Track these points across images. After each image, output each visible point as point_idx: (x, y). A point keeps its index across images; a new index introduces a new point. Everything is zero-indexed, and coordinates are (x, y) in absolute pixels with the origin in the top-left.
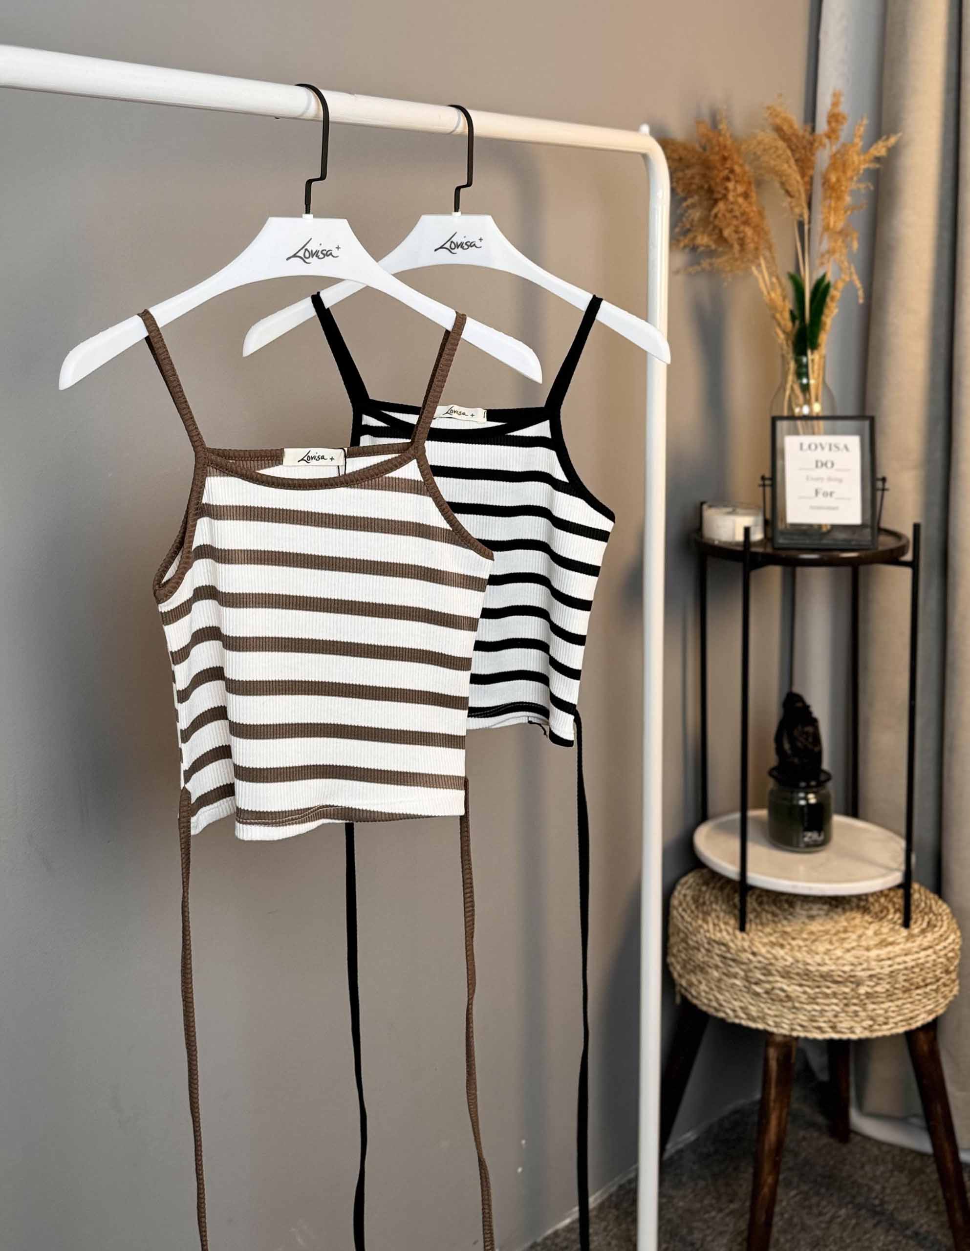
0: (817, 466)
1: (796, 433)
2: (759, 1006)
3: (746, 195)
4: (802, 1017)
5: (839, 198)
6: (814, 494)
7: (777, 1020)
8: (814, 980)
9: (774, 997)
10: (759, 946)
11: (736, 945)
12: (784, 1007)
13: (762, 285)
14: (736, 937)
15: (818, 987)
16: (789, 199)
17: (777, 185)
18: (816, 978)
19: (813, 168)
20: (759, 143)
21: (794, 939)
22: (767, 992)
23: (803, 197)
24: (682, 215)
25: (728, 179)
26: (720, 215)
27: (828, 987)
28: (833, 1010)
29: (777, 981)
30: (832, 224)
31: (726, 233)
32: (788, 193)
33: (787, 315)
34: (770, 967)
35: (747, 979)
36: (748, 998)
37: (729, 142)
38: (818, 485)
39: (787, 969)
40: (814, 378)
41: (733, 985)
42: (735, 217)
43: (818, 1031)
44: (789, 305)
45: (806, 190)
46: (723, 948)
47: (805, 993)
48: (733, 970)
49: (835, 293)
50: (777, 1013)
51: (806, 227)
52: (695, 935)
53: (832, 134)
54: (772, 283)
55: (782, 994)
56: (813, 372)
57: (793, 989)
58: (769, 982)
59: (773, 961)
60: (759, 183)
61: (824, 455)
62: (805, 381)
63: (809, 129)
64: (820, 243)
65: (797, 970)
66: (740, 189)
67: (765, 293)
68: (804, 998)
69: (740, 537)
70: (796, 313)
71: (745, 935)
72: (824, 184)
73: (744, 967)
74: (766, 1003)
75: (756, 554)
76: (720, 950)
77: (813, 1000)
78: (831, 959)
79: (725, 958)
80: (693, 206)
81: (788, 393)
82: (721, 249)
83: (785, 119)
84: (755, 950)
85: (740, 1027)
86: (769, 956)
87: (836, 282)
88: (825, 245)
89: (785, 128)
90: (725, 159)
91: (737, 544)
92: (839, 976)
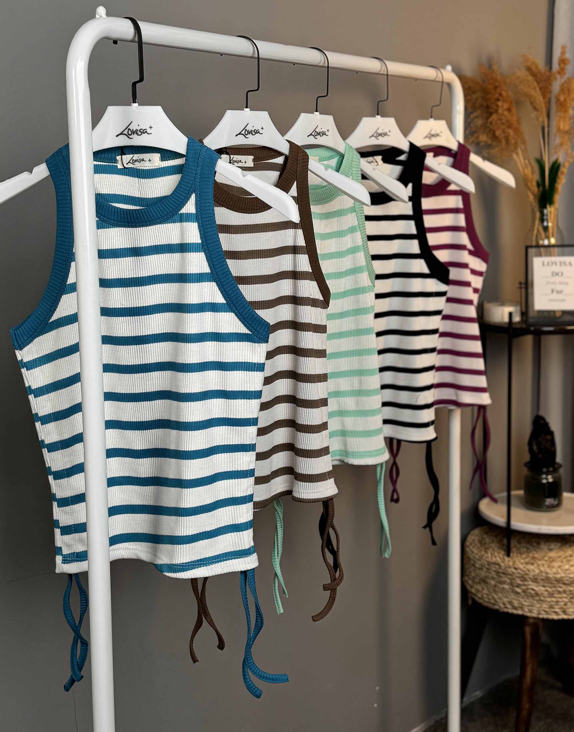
0: (553, 275)
1: (540, 255)
2: (519, 600)
3: (509, 110)
4: (545, 606)
5: (566, 111)
6: (550, 292)
7: (530, 608)
8: (552, 583)
9: (528, 594)
10: (519, 564)
11: (505, 564)
12: (534, 600)
13: (519, 165)
14: (504, 559)
15: (555, 587)
16: (535, 112)
17: (528, 103)
18: (554, 582)
19: (550, 92)
20: (517, 78)
21: (540, 560)
22: (524, 591)
23: (544, 111)
24: (470, 123)
25: (498, 100)
26: (494, 123)
27: (561, 587)
28: (564, 601)
29: (529, 585)
30: (561, 127)
31: (498, 133)
32: (535, 109)
33: (535, 184)
34: (526, 576)
35: (511, 584)
36: (513, 596)
37: (499, 77)
38: (553, 287)
39: (536, 577)
40: (552, 223)
41: (503, 589)
42: (503, 124)
43: (554, 614)
44: (537, 177)
45: (546, 107)
46: (497, 567)
47: (547, 591)
48: (503, 579)
49: (564, 170)
50: (530, 604)
51: (546, 130)
52: (480, 561)
53: (561, 72)
54: (526, 164)
55: (533, 592)
56: (551, 219)
57: (540, 589)
58: (525, 585)
59: (527, 572)
60: (518, 103)
61: (556, 269)
62: (545, 224)
63: (548, 68)
64: (555, 139)
65: (542, 578)
66: (506, 106)
67: (521, 169)
68: (546, 594)
69: (506, 319)
70: (540, 183)
71: (510, 559)
72: (556, 103)
73: (509, 577)
74: (523, 598)
75: (516, 329)
76: (495, 567)
77: (551, 595)
78: (562, 570)
79: (499, 572)
80: (477, 117)
81: (535, 232)
82: (494, 144)
83: (534, 63)
84: (516, 566)
85: (507, 613)
86: (525, 569)
87: (564, 163)
88: (558, 141)
89: (533, 68)
90: (496, 87)
91: (505, 323)
92: (567, 580)
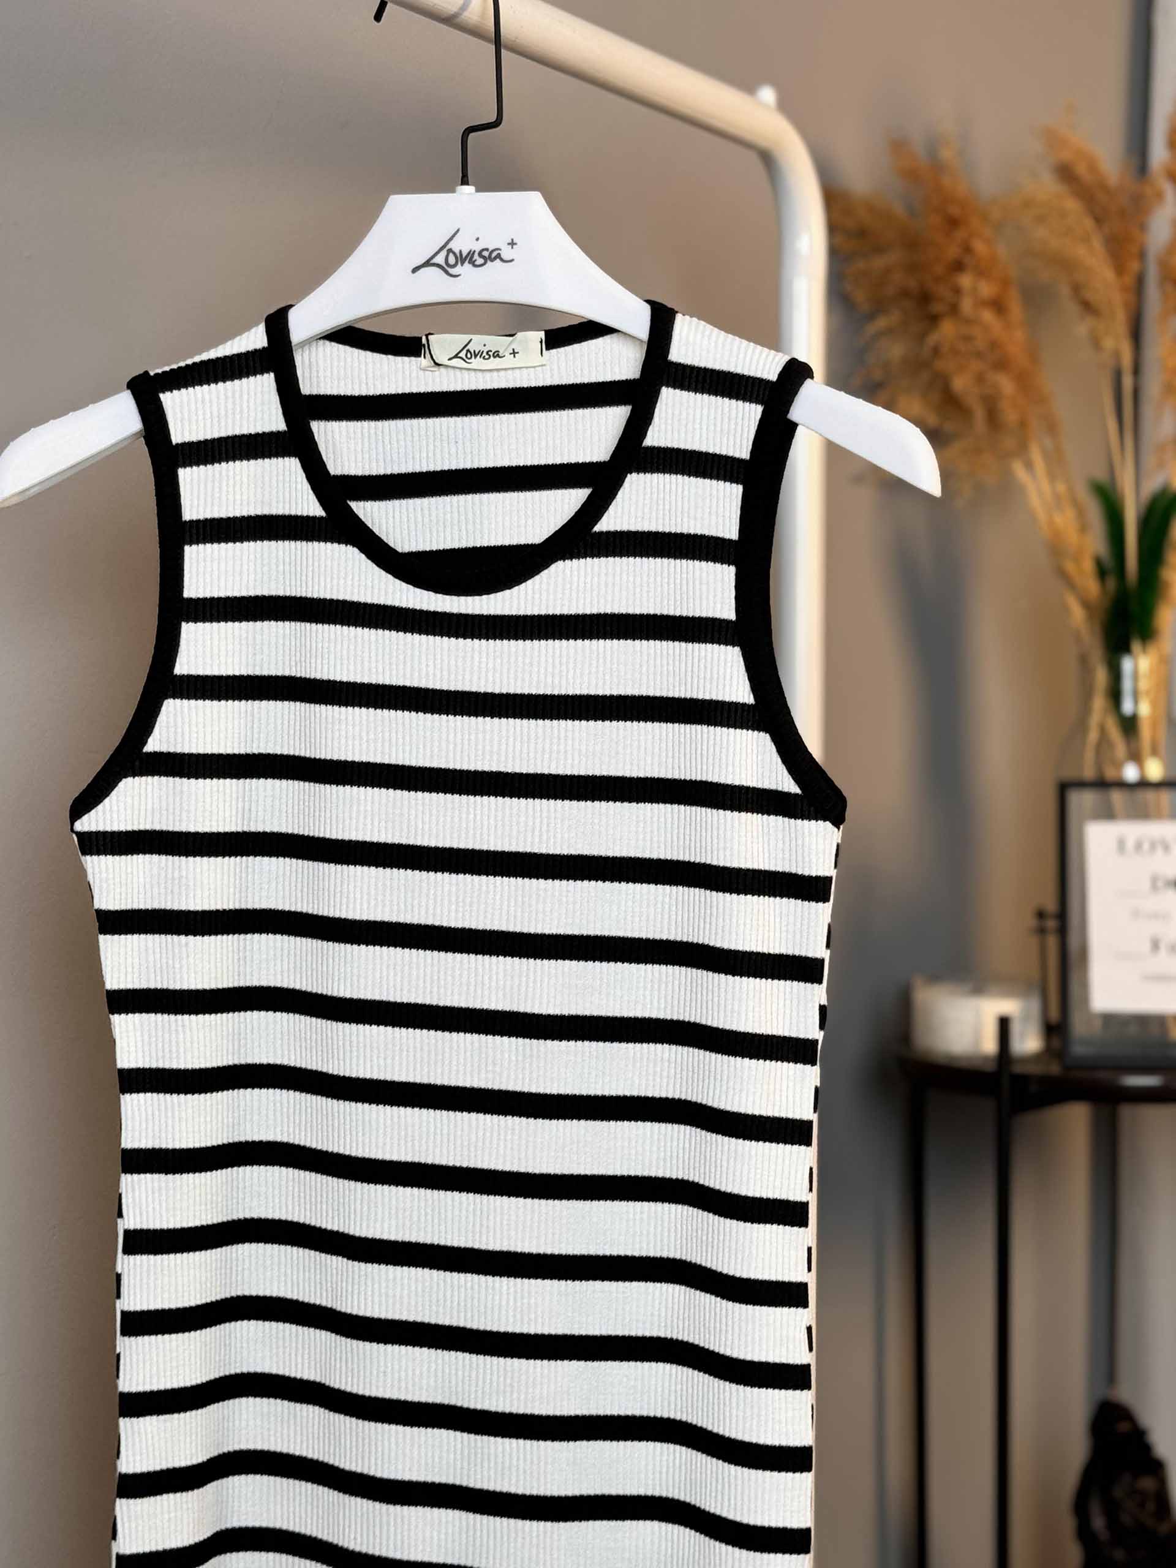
0: (1155, 889)
1: (1108, 814)
3: (998, 306)
6: (1147, 946)
13: (1034, 500)
16: (1088, 321)
17: (1065, 291)
19: (1142, 255)
20: (1026, 203)
23: (1121, 316)
25: (959, 268)
26: (944, 349)
31: (956, 386)
32: (1088, 307)
33: (1089, 566)
38: (1157, 929)
40: (1147, 703)
44: (1094, 543)
45: (1127, 305)
51: (1128, 382)
54: (1057, 497)
56: (1145, 689)
60: (1029, 289)
61: (1169, 865)
63: (1131, 173)
64: (1157, 420)
66: (987, 291)
67: (1041, 515)
69: (989, 1043)
70: (1108, 564)
72: (1162, 285)
75: (1025, 1080)
80: (889, 331)
81: (1092, 737)
82: (949, 427)
83: (1081, 154)
88: (1167, 428)
90: (952, 224)
